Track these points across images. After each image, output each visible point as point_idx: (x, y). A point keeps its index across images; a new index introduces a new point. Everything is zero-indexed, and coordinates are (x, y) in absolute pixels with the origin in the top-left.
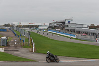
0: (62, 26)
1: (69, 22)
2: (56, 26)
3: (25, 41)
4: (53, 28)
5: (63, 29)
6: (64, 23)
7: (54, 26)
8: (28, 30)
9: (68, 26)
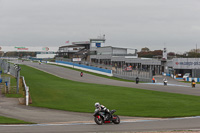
0: (83, 51)
1: (98, 45)
2: (72, 53)
3: (9, 84)
4: (65, 57)
5: (85, 58)
6: (87, 46)
7: (69, 53)
8: (16, 61)
9: (95, 53)
